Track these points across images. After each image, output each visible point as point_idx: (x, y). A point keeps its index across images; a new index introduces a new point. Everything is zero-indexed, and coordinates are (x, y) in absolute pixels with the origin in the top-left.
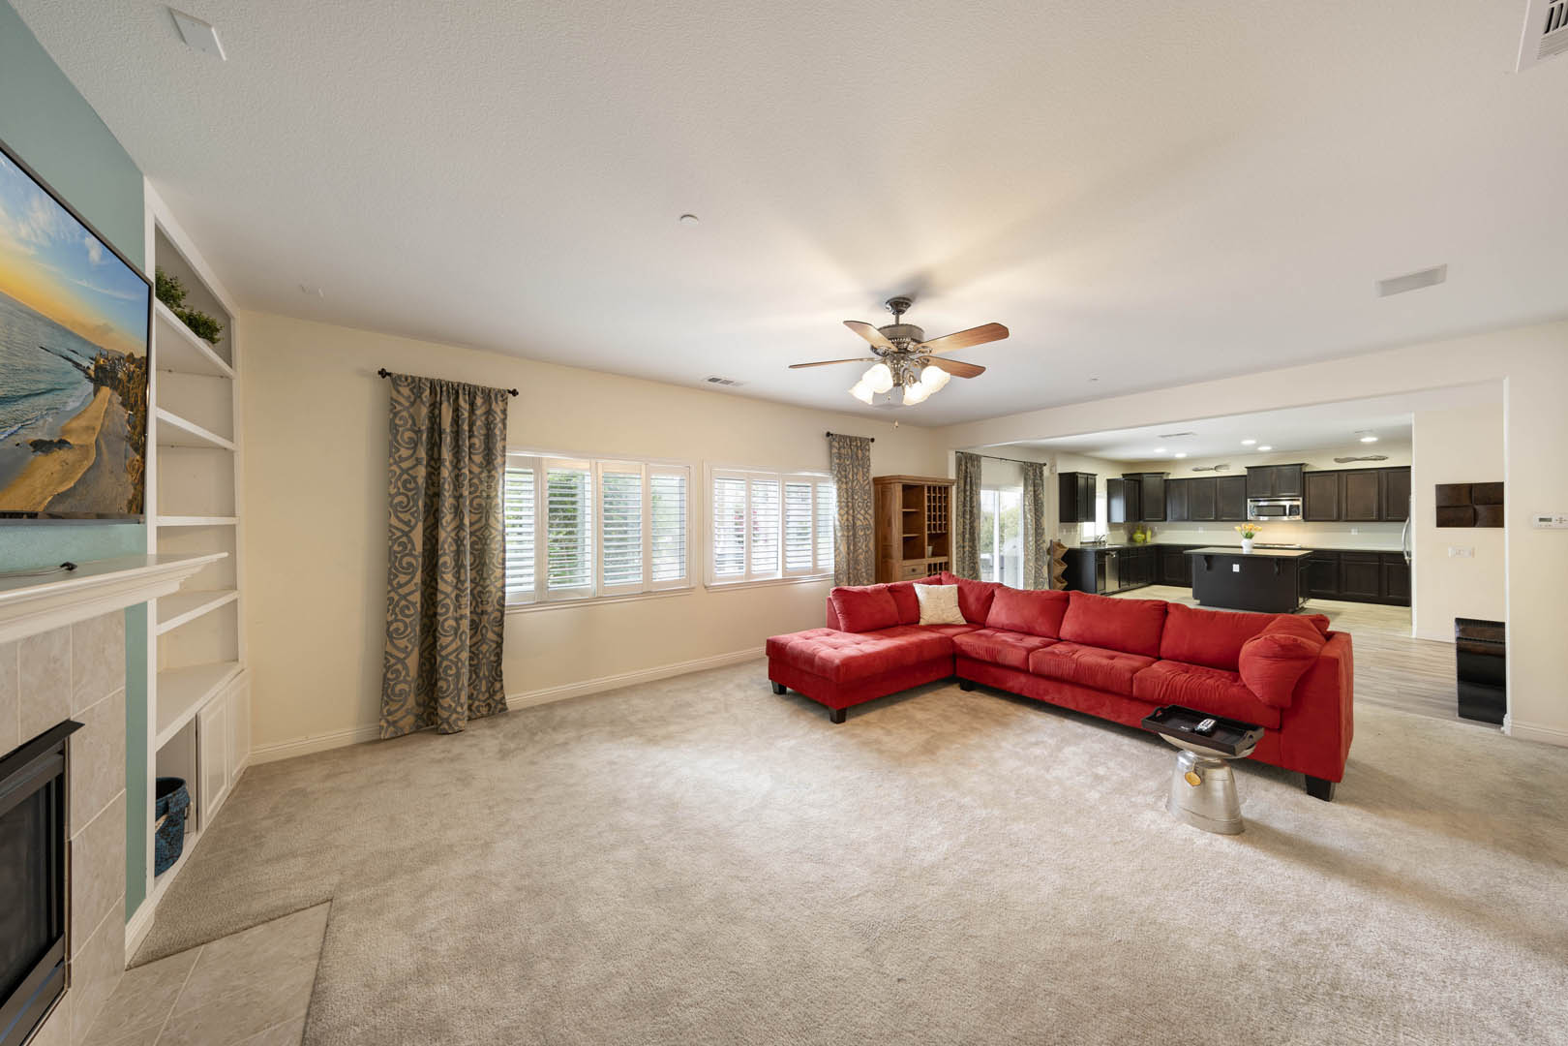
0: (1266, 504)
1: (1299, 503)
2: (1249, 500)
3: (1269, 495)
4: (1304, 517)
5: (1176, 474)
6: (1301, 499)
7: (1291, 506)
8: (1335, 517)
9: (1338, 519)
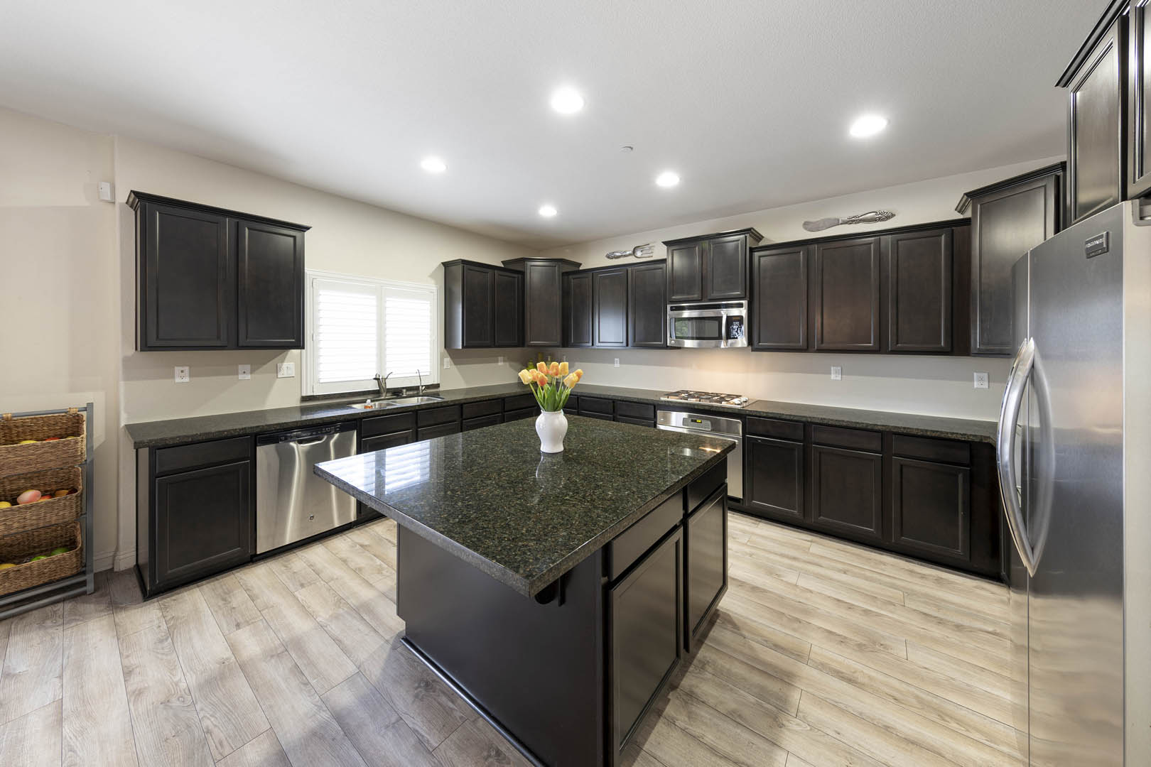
0: (695, 314)
1: (743, 312)
2: (669, 307)
3: (696, 296)
4: (750, 342)
5: (594, 260)
6: (744, 302)
7: (729, 318)
8: (802, 343)
9: (806, 349)
